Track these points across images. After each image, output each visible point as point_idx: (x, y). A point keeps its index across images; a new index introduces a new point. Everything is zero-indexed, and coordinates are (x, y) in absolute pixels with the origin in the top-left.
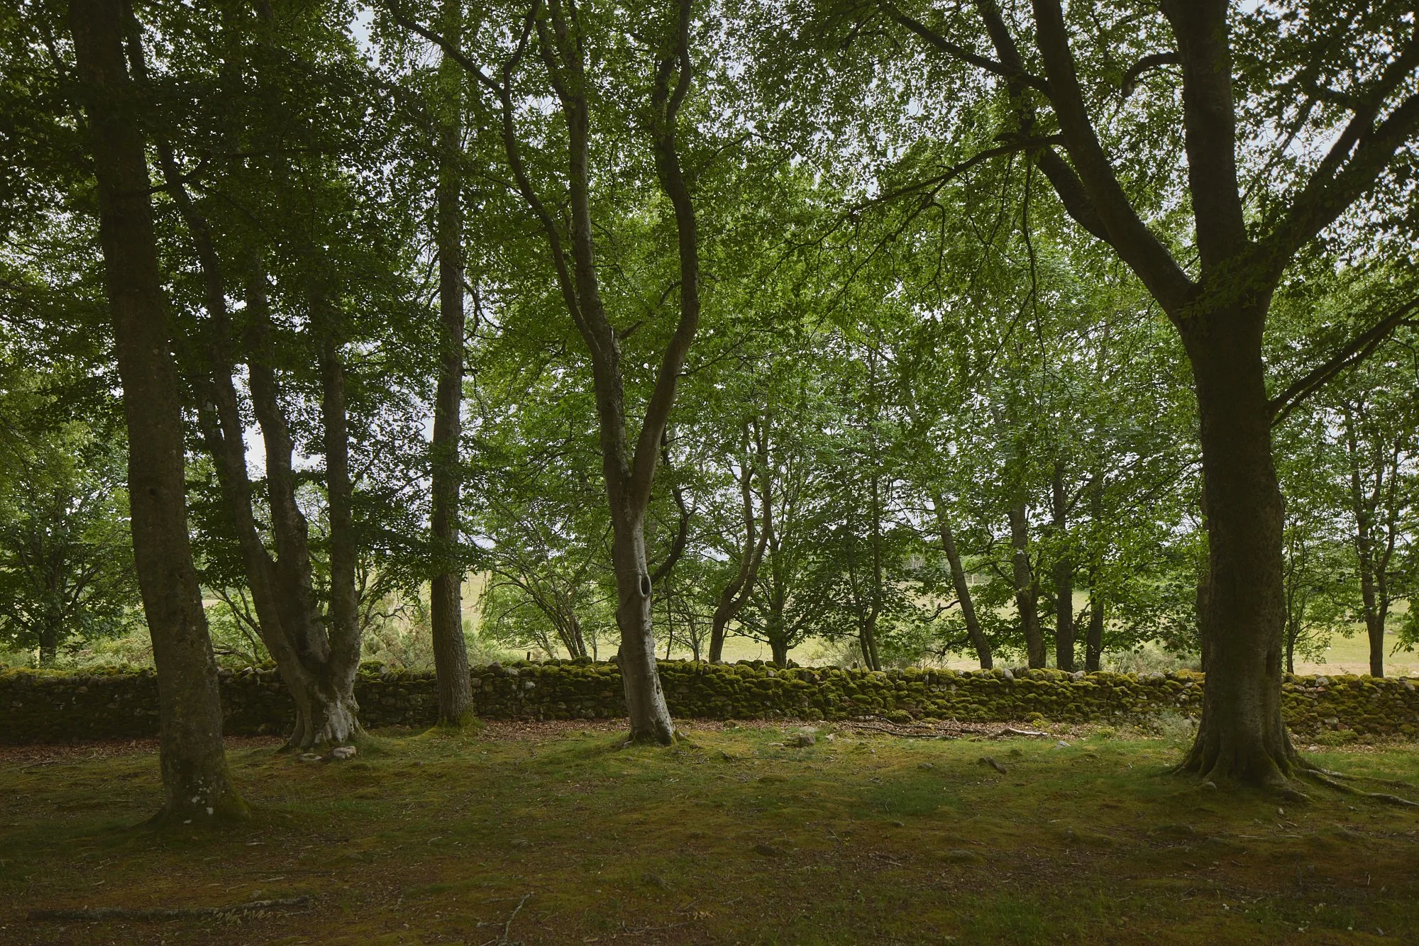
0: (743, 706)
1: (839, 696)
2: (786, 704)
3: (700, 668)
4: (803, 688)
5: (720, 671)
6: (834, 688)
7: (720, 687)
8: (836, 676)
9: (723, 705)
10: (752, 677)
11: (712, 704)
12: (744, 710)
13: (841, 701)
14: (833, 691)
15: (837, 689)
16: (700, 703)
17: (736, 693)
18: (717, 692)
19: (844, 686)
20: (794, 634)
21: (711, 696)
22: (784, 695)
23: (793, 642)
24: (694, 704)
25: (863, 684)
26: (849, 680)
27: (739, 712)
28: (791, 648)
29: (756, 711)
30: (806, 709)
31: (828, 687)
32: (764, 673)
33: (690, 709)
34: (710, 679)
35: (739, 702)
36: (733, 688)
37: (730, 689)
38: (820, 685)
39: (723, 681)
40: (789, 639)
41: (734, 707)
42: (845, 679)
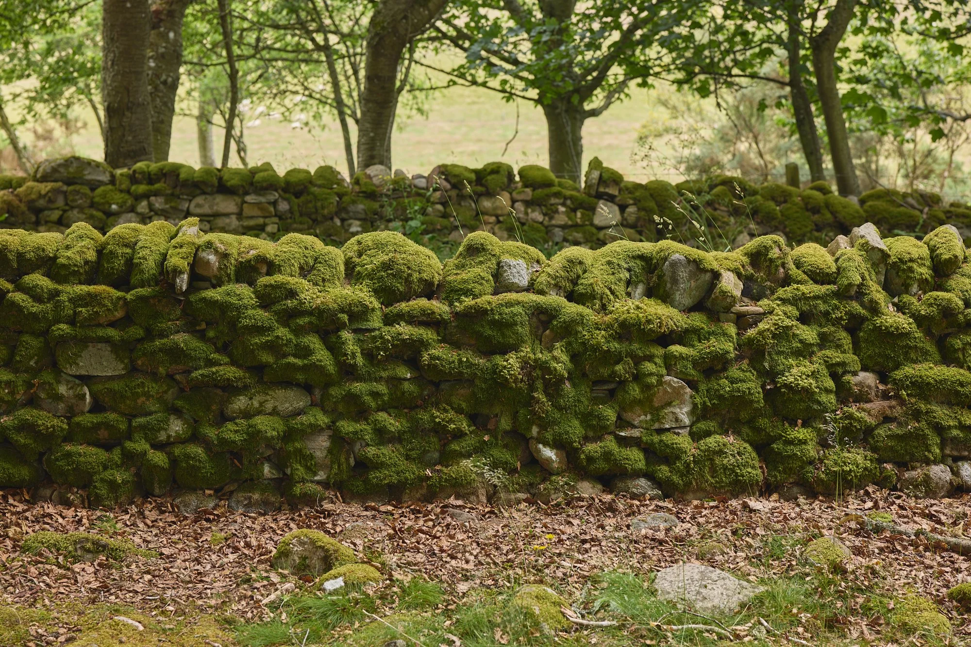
0: (382, 436)
1: (836, 372)
2: (586, 418)
3: (176, 260)
4: (666, 339)
5: (272, 267)
6: (809, 334)
7: (273, 347)
8: (818, 276)
9: (289, 435)
10: (430, 290)
11: (232, 432)
12: (387, 453)
13: (844, 393)
14: (804, 351)
15: (824, 340)
16: (176, 427)
17: (348, 372)
18: (258, 370)
19: (854, 325)
20: (602, 76)
21: (230, 389)
22: (578, 374)
23: (598, 98)
24: (149, 432)
25: (947, 312)
26: (878, 294)
27: (364, 465)
28: (594, 113)
29: (447, 458)
30: (683, 441)
31: (782, 334)
32: (479, 270)
33: (129, 458)
34: (223, 307)
35: (361, 413)
36: (335, 348)
37: (322, 355)
38: (743, 321)
39: (288, 317)
40: (586, 93)
41: (340, 441)
42: (860, 293)
